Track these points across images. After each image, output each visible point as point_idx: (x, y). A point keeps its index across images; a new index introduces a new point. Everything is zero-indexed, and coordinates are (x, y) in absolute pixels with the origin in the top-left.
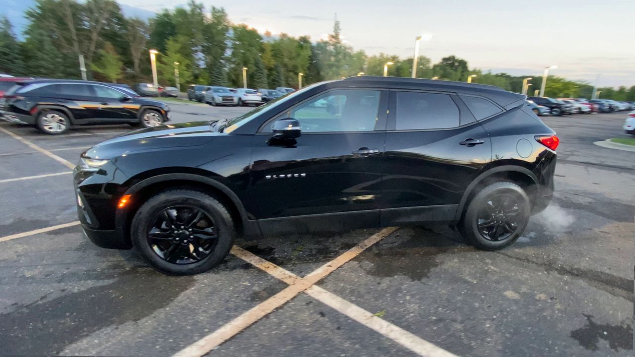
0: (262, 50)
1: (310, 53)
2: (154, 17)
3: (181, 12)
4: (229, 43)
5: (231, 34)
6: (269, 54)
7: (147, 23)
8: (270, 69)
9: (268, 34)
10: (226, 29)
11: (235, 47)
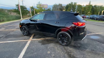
0: (82, 8)
1: (92, 8)
2: (66, 5)
3: (70, 4)
4: (76, 8)
5: (77, 6)
6: (83, 9)
7: (65, 6)
8: (83, 12)
9: (83, 5)
10: (76, 6)
11: (77, 8)
